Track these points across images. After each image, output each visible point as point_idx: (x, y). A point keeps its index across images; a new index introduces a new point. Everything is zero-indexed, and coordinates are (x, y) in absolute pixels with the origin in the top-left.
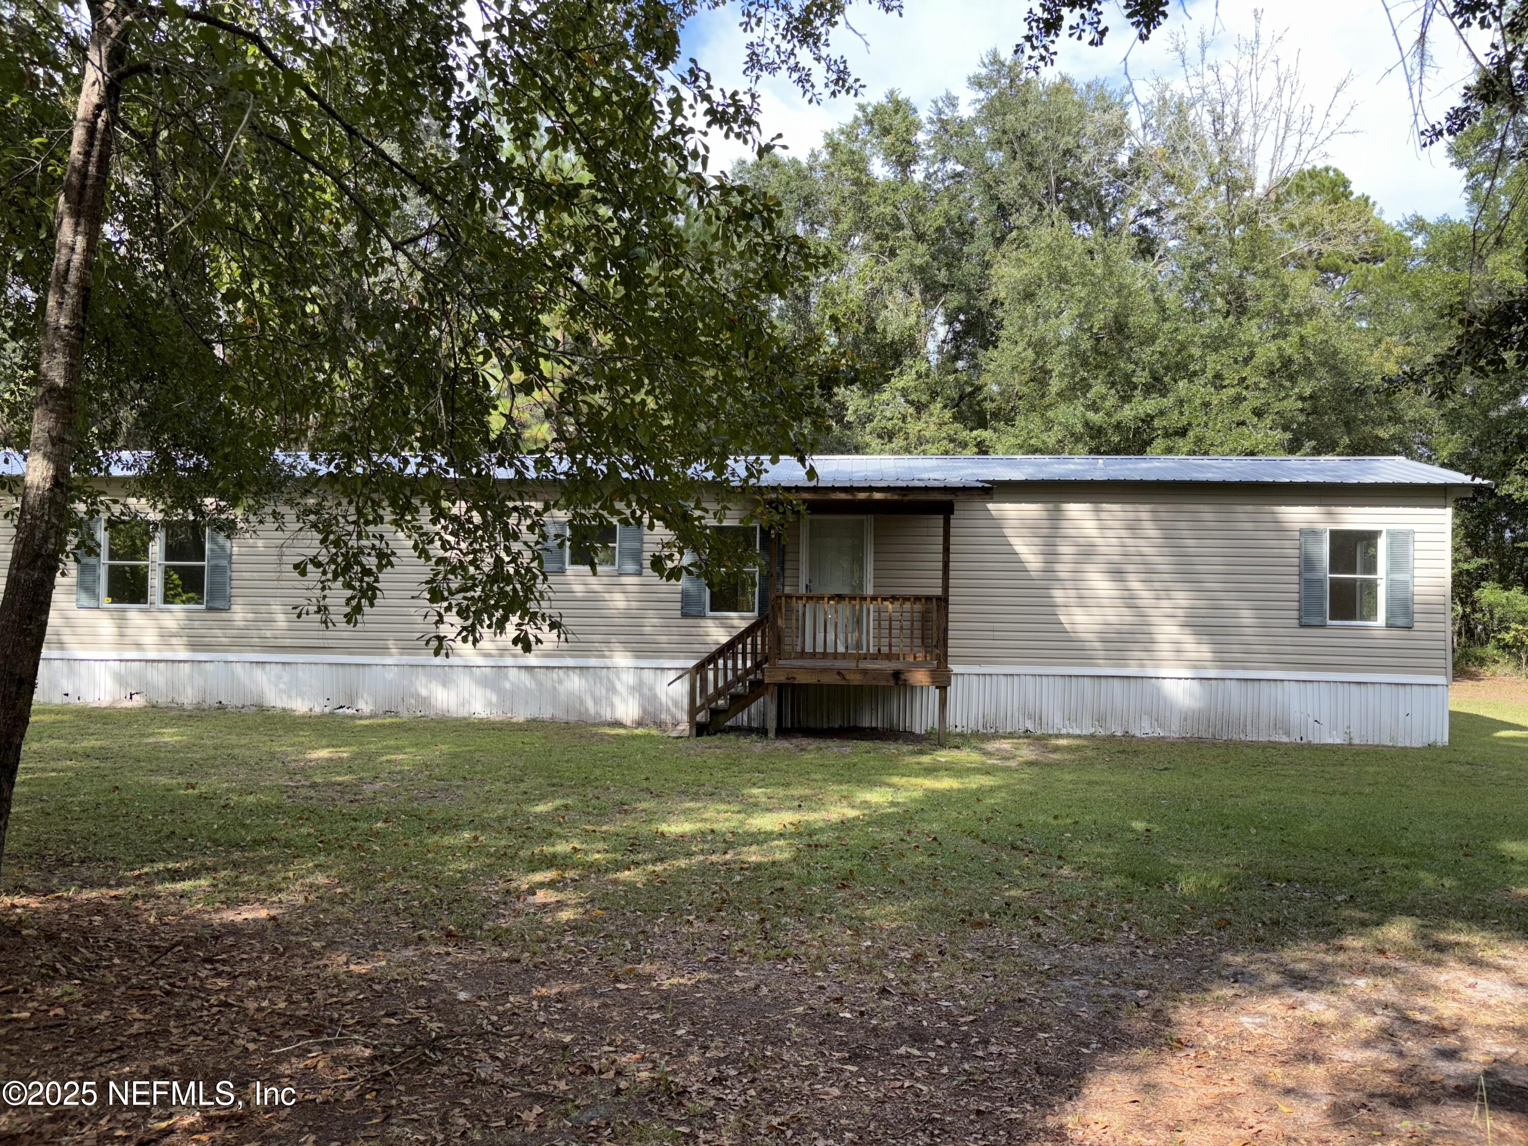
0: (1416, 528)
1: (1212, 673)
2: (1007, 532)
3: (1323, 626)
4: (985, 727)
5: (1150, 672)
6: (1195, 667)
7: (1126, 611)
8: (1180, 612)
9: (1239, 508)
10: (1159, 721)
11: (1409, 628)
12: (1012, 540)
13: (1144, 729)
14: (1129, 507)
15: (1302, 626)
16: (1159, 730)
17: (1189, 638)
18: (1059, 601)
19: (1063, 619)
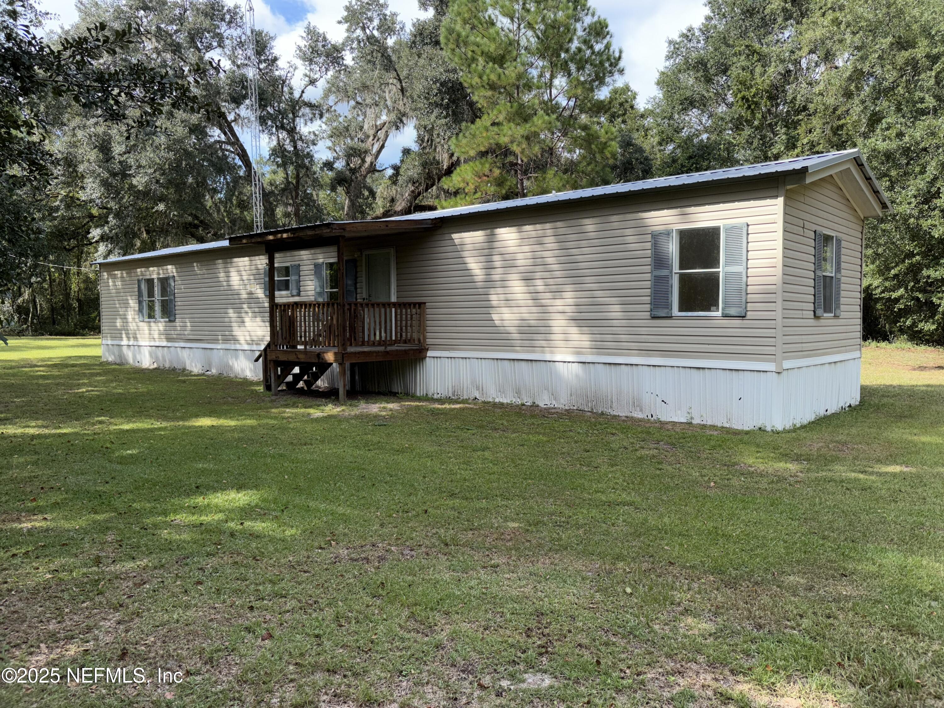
0: (749, 220)
1: (589, 359)
2: (465, 254)
3: (670, 317)
4: (454, 395)
5: (548, 357)
6: (578, 353)
7: (534, 309)
8: (568, 309)
9: (614, 218)
10: (554, 395)
11: (743, 317)
12: (468, 260)
13: (544, 401)
14: (538, 226)
15: (654, 318)
16: (554, 402)
17: (574, 330)
18: (494, 303)
19: (495, 317)
